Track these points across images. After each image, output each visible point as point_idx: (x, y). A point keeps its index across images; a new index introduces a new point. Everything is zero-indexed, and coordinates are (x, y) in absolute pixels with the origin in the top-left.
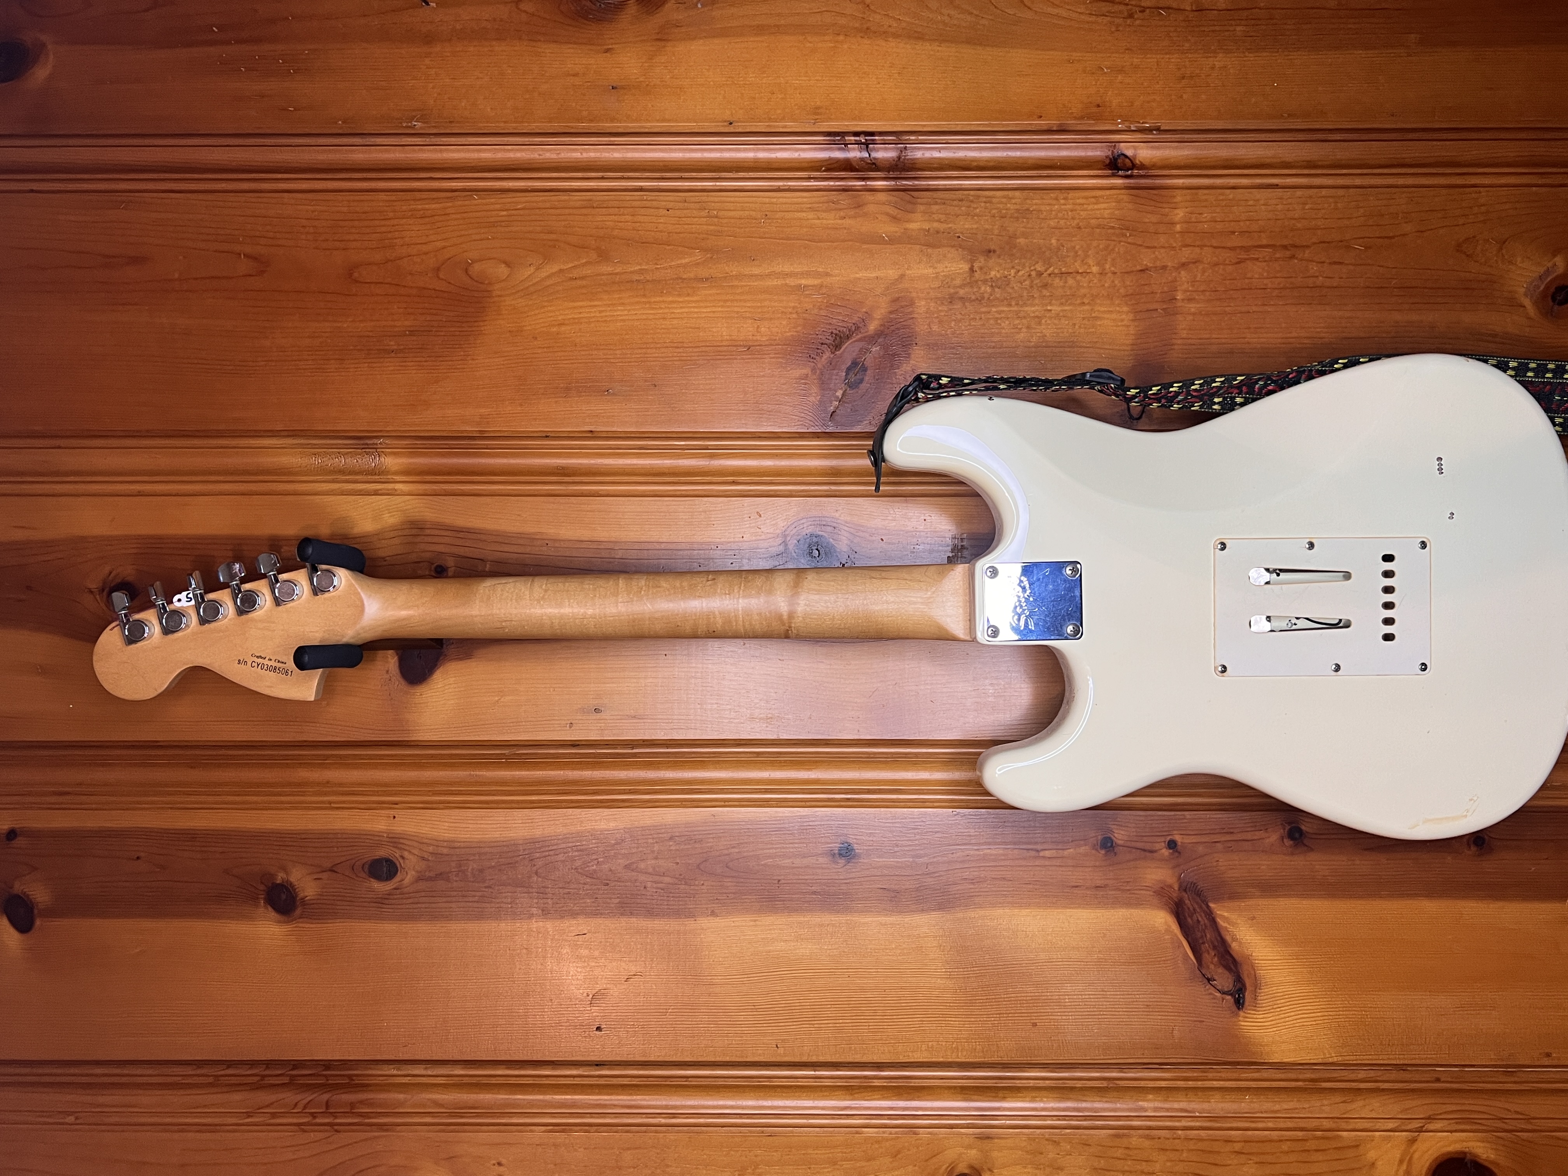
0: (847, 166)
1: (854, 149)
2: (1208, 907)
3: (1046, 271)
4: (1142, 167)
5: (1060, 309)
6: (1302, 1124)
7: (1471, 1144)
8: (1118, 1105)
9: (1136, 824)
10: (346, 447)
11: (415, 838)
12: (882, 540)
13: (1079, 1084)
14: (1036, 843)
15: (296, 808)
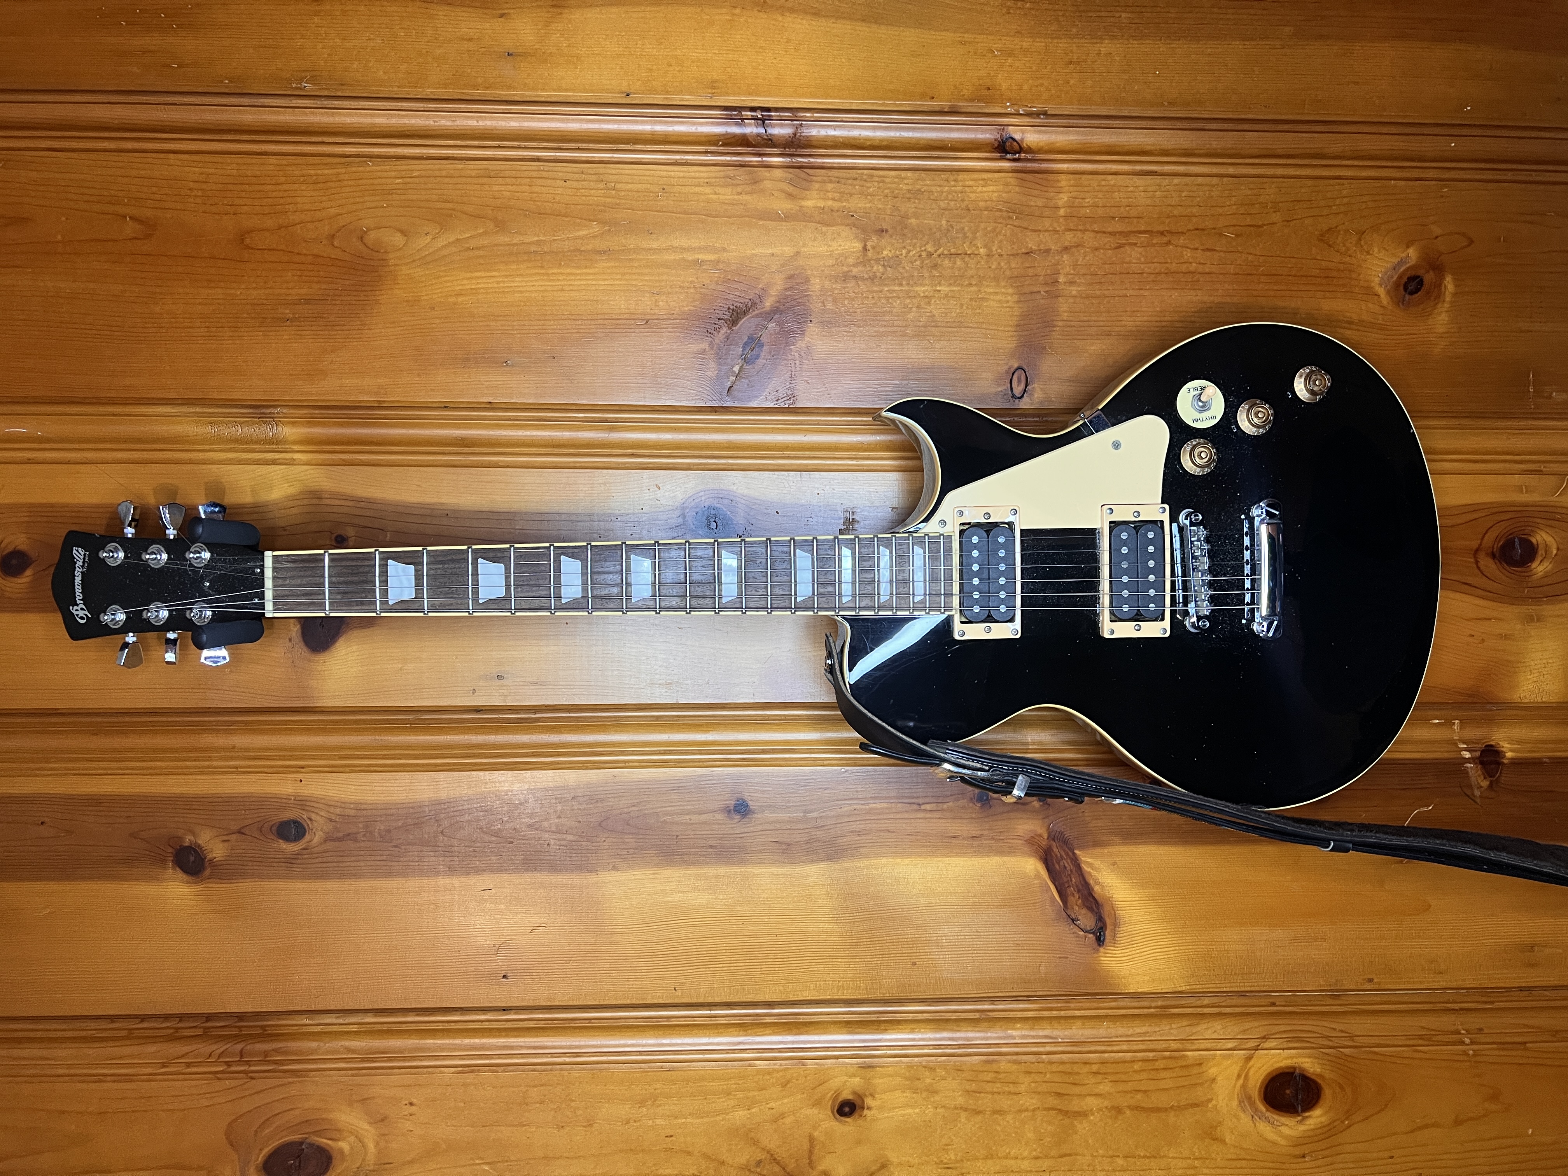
0: (744, 141)
1: (750, 124)
2: (1074, 854)
3: (936, 251)
4: (1030, 150)
5: (948, 289)
6: (1151, 1046)
7: (1300, 1060)
8: (989, 1035)
10: (243, 416)
11: (323, 801)
12: (777, 513)
13: (954, 1016)
14: (918, 797)
15: (202, 773)
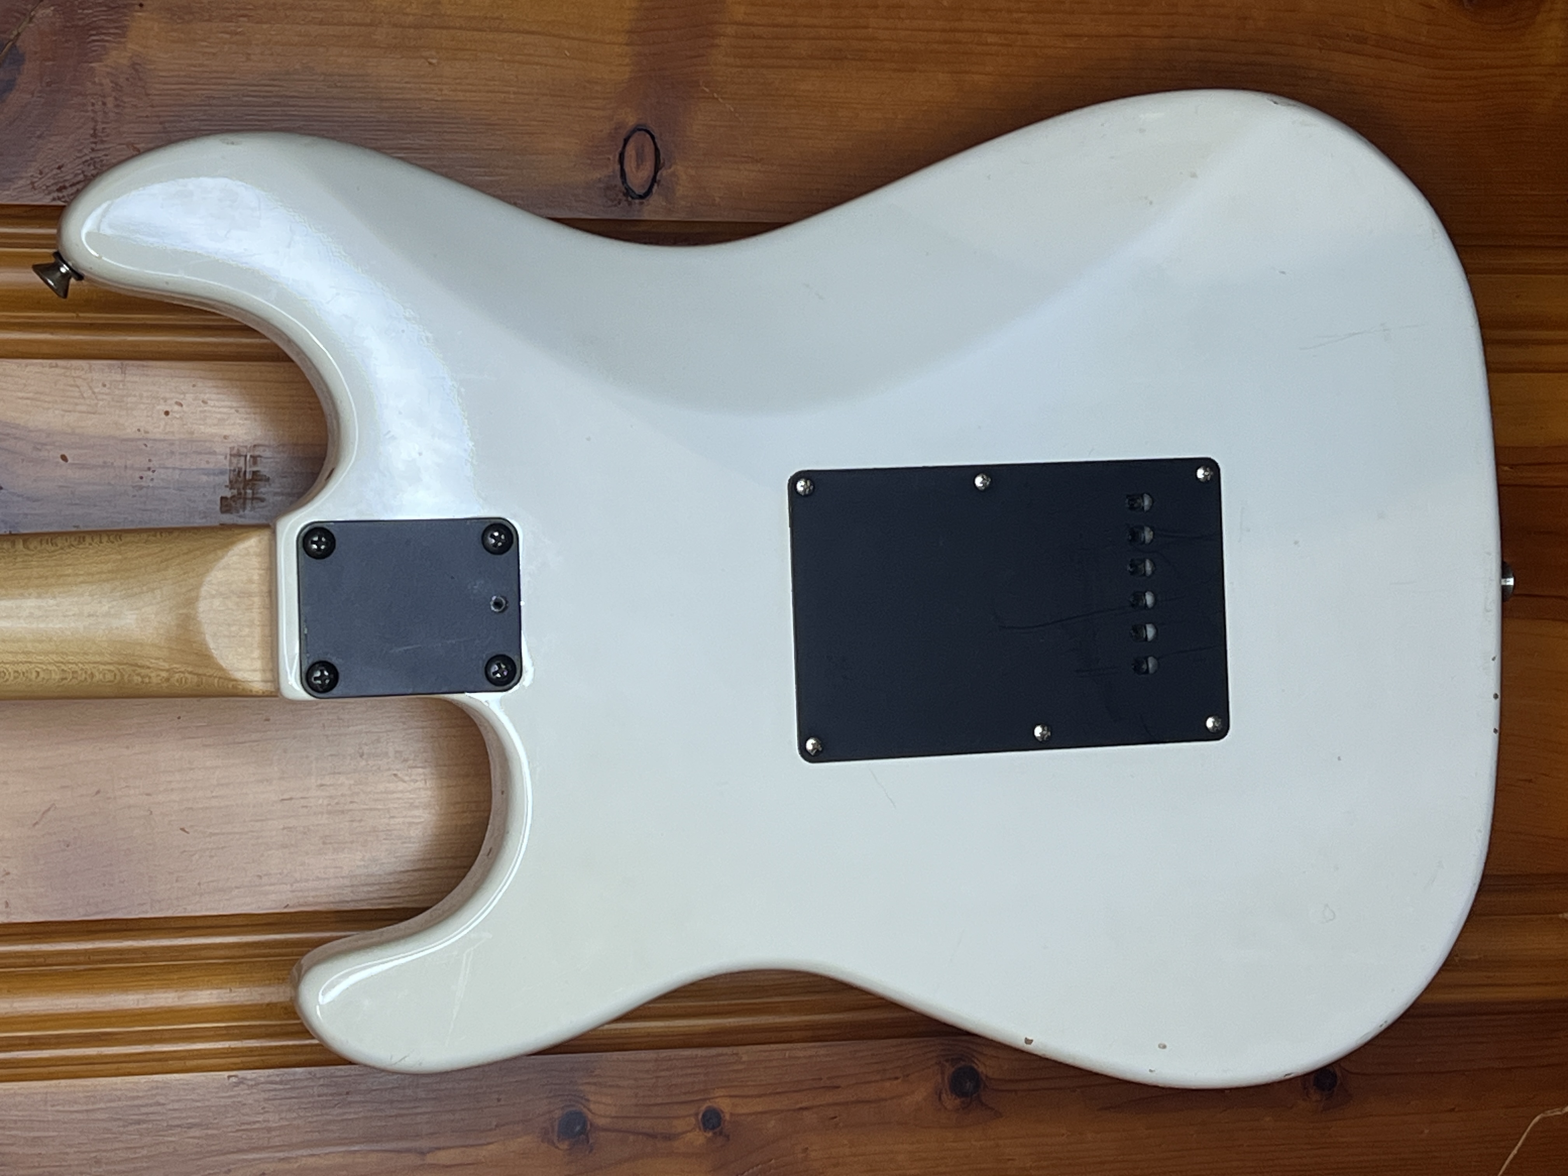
9: (636, 1079)
12: (64, 458)
14: (418, 1136)
